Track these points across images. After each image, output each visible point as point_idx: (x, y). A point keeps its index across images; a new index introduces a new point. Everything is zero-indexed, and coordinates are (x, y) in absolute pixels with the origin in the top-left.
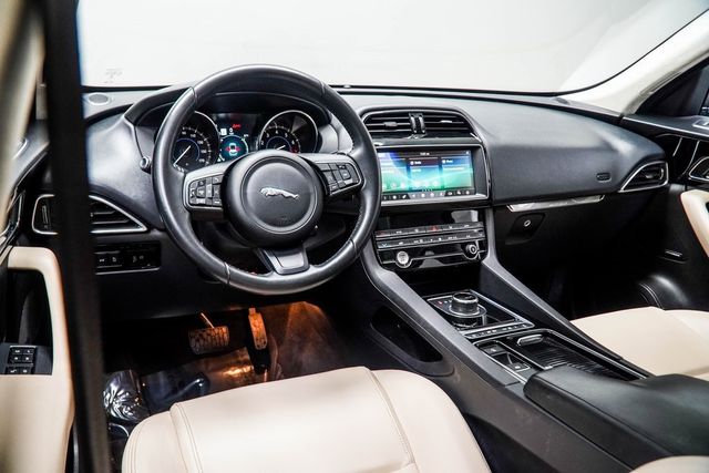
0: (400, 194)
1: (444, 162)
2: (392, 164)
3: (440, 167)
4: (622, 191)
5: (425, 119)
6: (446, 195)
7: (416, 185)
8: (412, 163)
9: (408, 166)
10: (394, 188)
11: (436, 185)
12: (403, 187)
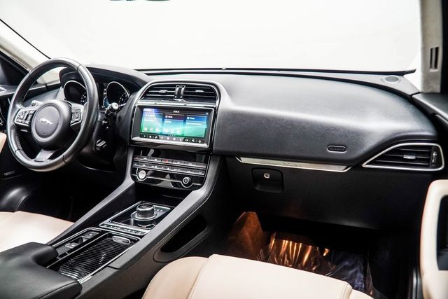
0: (154, 135)
1: (188, 118)
2: (154, 116)
3: (185, 121)
4: (364, 165)
5: (186, 89)
6: (184, 141)
7: (166, 131)
8: (167, 117)
9: (164, 118)
10: (152, 131)
11: (179, 133)
12: (158, 131)
